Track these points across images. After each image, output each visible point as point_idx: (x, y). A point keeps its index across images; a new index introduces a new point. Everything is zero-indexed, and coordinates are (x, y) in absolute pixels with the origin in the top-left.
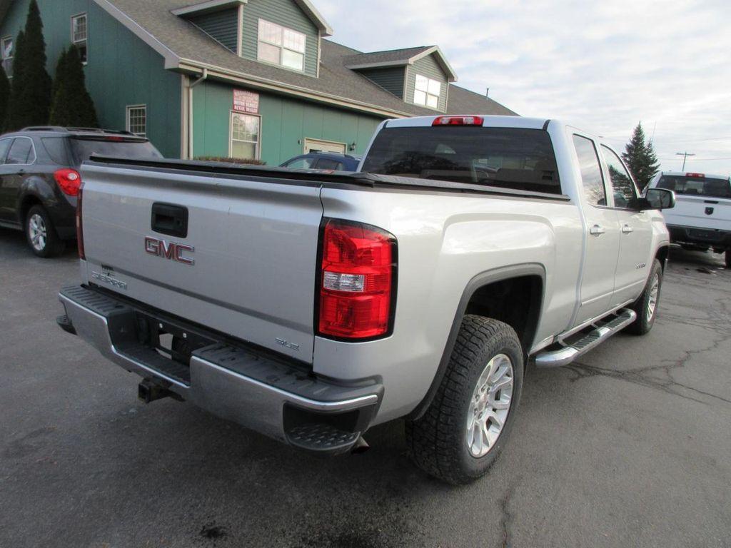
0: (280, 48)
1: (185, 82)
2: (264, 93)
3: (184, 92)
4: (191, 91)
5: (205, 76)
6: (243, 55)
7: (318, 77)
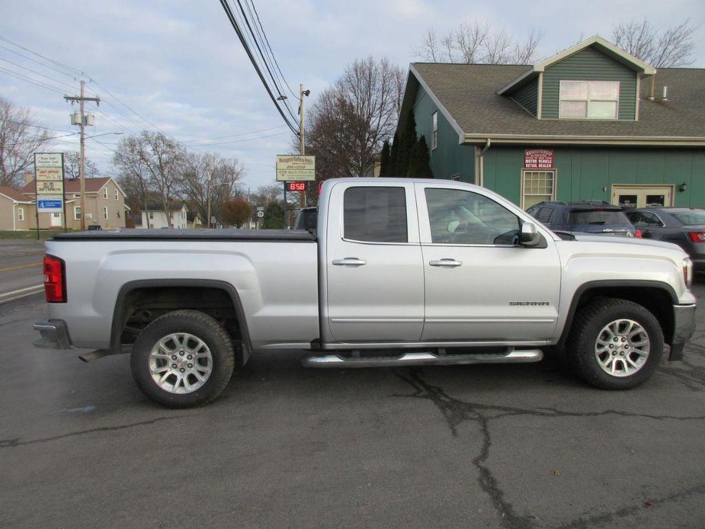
0: (587, 102)
1: (477, 152)
2: (557, 149)
3: (477, 160)
4: (482, 159)
5: (489, 144)
6: (542, 117)
7: (637, 120)
